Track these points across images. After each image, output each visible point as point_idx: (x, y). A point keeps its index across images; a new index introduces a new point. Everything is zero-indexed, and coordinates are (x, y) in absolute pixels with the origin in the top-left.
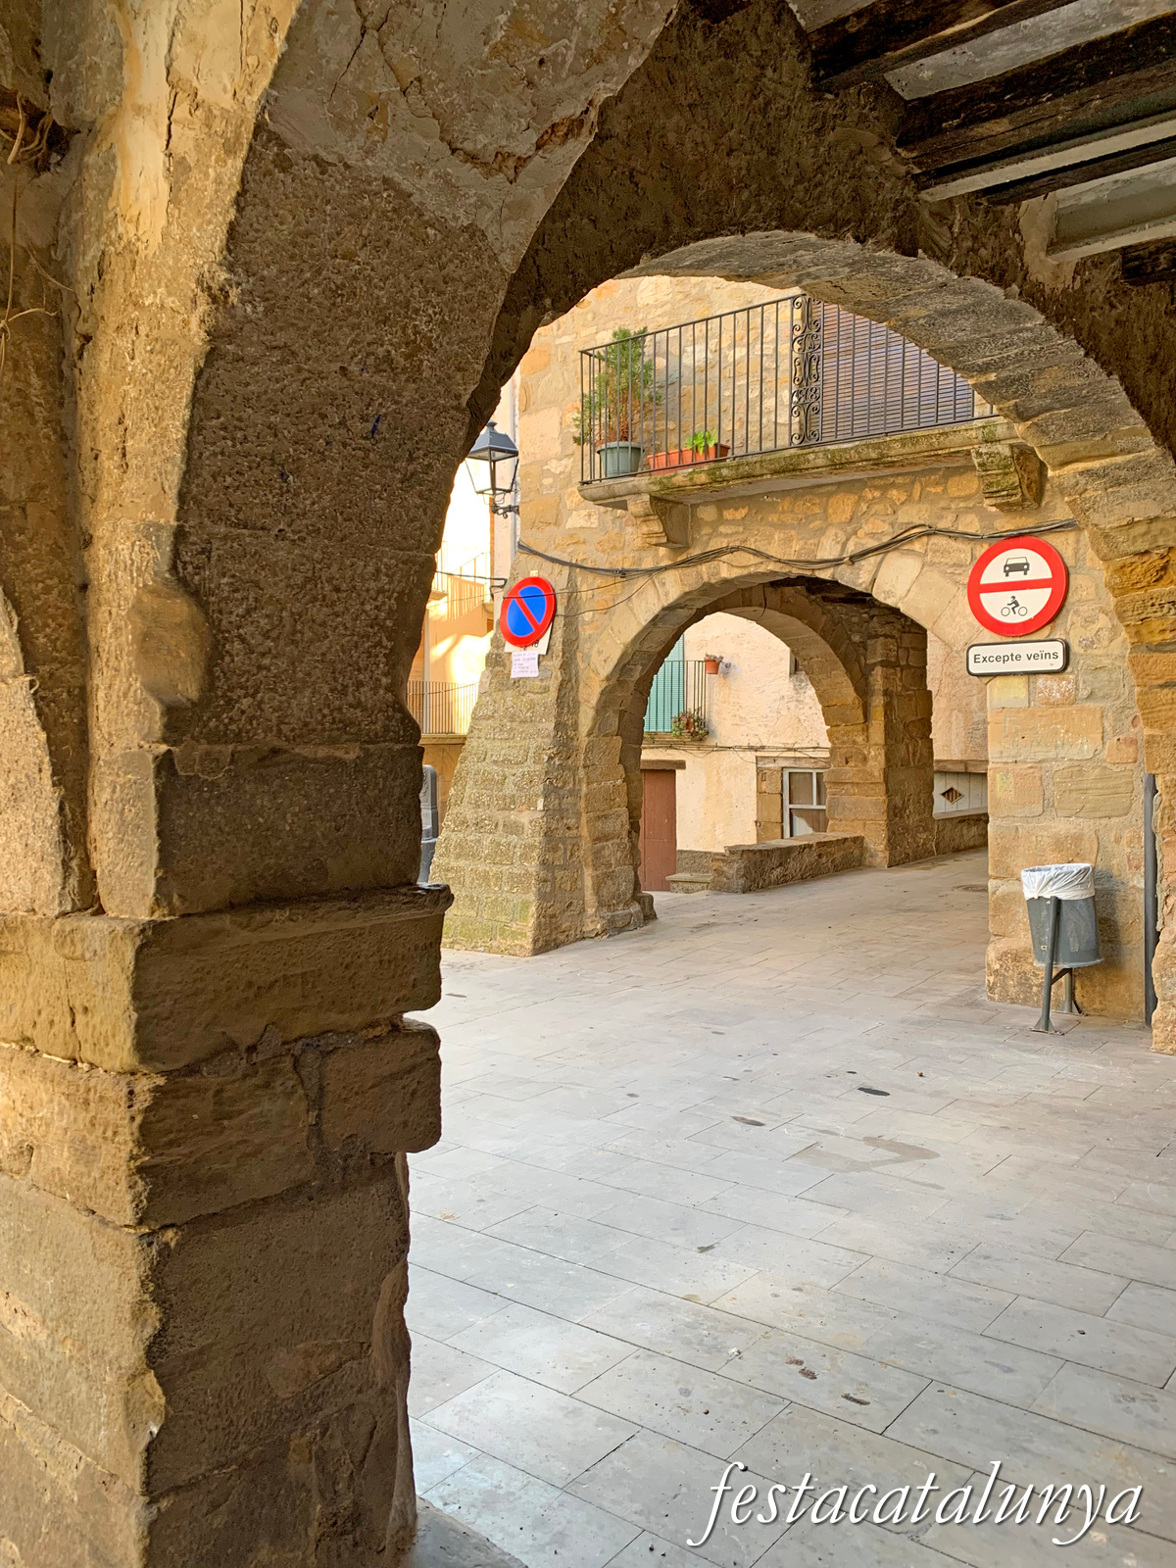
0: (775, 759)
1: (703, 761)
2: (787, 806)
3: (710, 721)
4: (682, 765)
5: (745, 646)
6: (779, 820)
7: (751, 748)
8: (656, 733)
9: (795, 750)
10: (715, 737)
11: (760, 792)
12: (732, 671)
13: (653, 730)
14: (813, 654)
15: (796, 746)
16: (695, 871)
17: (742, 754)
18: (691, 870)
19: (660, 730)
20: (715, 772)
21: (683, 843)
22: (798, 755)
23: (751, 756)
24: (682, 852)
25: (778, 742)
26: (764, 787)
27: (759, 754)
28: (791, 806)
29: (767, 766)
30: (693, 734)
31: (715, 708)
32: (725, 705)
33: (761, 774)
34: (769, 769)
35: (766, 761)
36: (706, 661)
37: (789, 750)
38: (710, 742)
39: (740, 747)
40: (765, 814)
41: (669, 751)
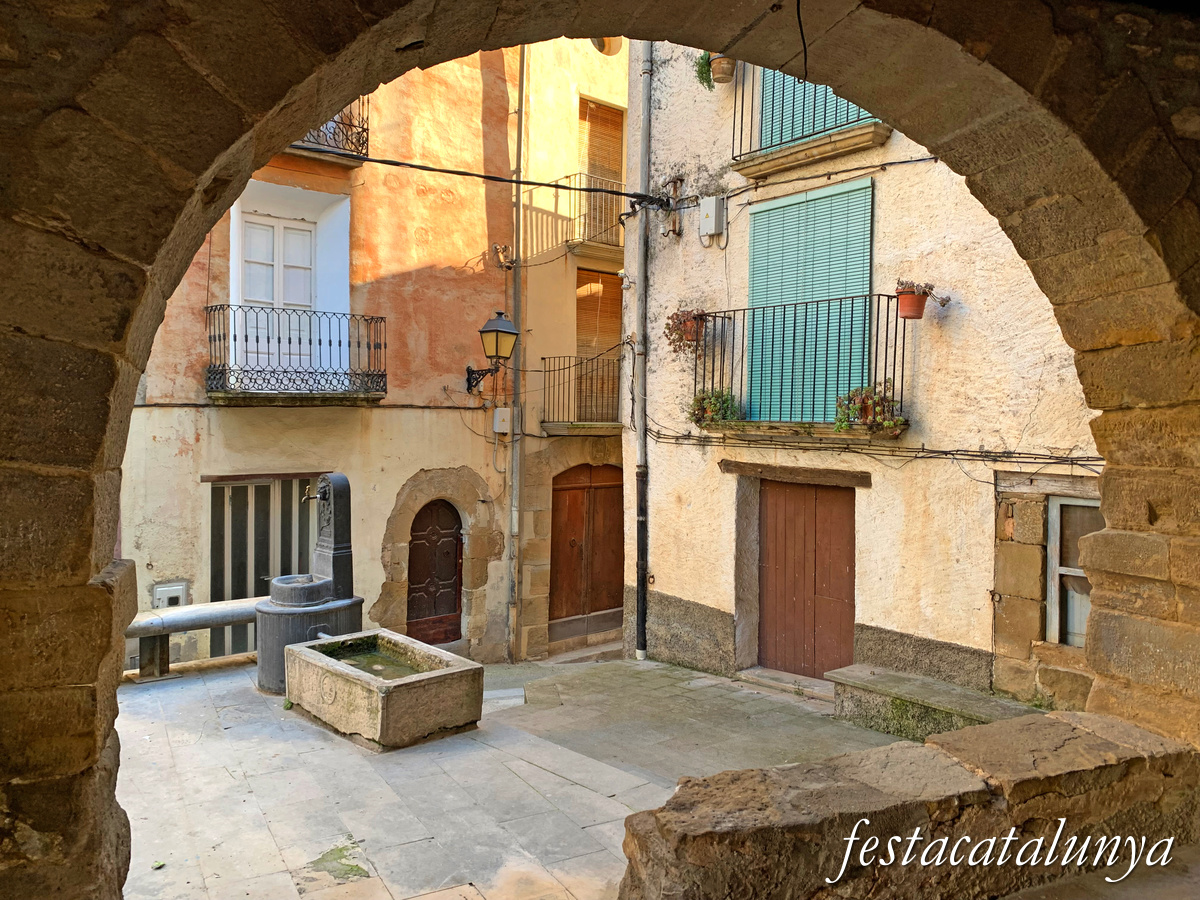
0: (1031, 479)
1: (900, 475)
2: (1055, 569)
3: (913, 403)
4: (865, 480)
5: (979, 264)
6: (1037, 595)
7: (985, 455)
8: (811, 425)
9: (1073, 462)
10: (920, 432)
11: (1000, 538)
12: (954, 313)
13: (808, 419)
14: (1031, 186)
15: (1075, 454)
16: (883, 664)
17: (967, 466)
18: (877, 661)
19: (819, 419)
20: (919, 496)
21: (866, 612)
22: (1079, 471)
23: (985, 470)
24: (863, 627)
25: (1040, 444)
26: (1009, 528)
27: (999, 466)
28: (1064, 570)
29: (1017, 490)
30: (874, 428)
31: (922, 380)
32: (940, 376)
33: (1004, 506)
34: (1020, 496)
35: (1015, 480)
36: (900, 293)
37: (1061, 461)
38: (913, 441)
39: (965, 452)
40: (1011, 580)
41: (846, 456)
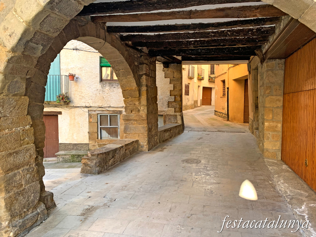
0: (95, 111)
1: (68, 112)
2: (99, 126)
3: (71, 97)
4: (60, 113)
5: (83, 71)
6: (97, 131)
7: (86, 107)
8: (50, 102)
9: (102, 108)
10: (73, 103)
11: (90, 122)
12: (79, 80)
13: (49, 100)
15: (103, 106)
16: (66, 150)
17: (83, 109)
18: (64, 150)
19: (52, 100)
20: (73, 115)
21: (62, 140)
22: (103, 109)
23: (86, 110)
24: (61, 144)
25: (96, 105)
26: (91, 120)
27: (89, 109)
28: (101, 127)
29: (92, 113)
30: (65, 102)
31: (73, 93)
32: (76, 92)
33: (90, 116)
34: (93, 114)
35: (92, 111)
36: (69, 76)
37: (100, 107)
38: (71, 105)
39: (82, 107)
40: (92, 129)
41: (55, 108)
